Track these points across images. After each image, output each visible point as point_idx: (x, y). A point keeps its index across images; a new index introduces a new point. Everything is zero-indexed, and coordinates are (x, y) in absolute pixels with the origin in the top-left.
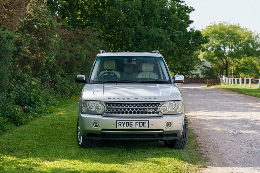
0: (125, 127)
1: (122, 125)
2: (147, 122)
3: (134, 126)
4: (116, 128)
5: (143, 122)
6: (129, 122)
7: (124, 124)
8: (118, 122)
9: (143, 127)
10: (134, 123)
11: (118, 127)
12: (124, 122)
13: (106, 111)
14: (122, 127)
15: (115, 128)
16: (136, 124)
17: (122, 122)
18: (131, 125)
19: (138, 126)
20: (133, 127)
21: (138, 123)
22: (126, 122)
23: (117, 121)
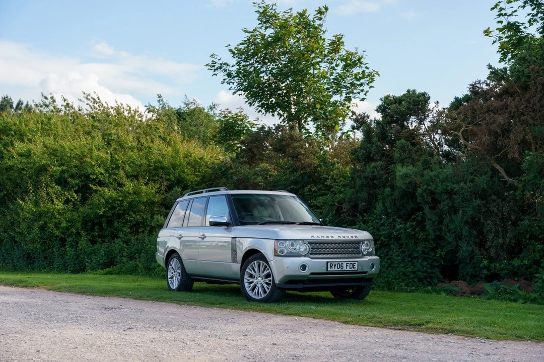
0: (336, 269)
1: (333, 267)
2: (357, 263)
3: (345, 268)
4: (327, 270)
5: (353, 263)
6: (340, 263)
7: (335, 266)
8: (329, 263)
9: (353, 269)
10: (345, 264)
11: (329, 270)
12: (335, 263)
13: (310, 252)
14: (334, 269)
15: (325, 271)
16: (347, 266)
17: (333, 263)
18: (342, 266)
19: (348, 269)
20: (343, 269)
21: (349, 265)
22: (337, 263)
23: (327, 262)
